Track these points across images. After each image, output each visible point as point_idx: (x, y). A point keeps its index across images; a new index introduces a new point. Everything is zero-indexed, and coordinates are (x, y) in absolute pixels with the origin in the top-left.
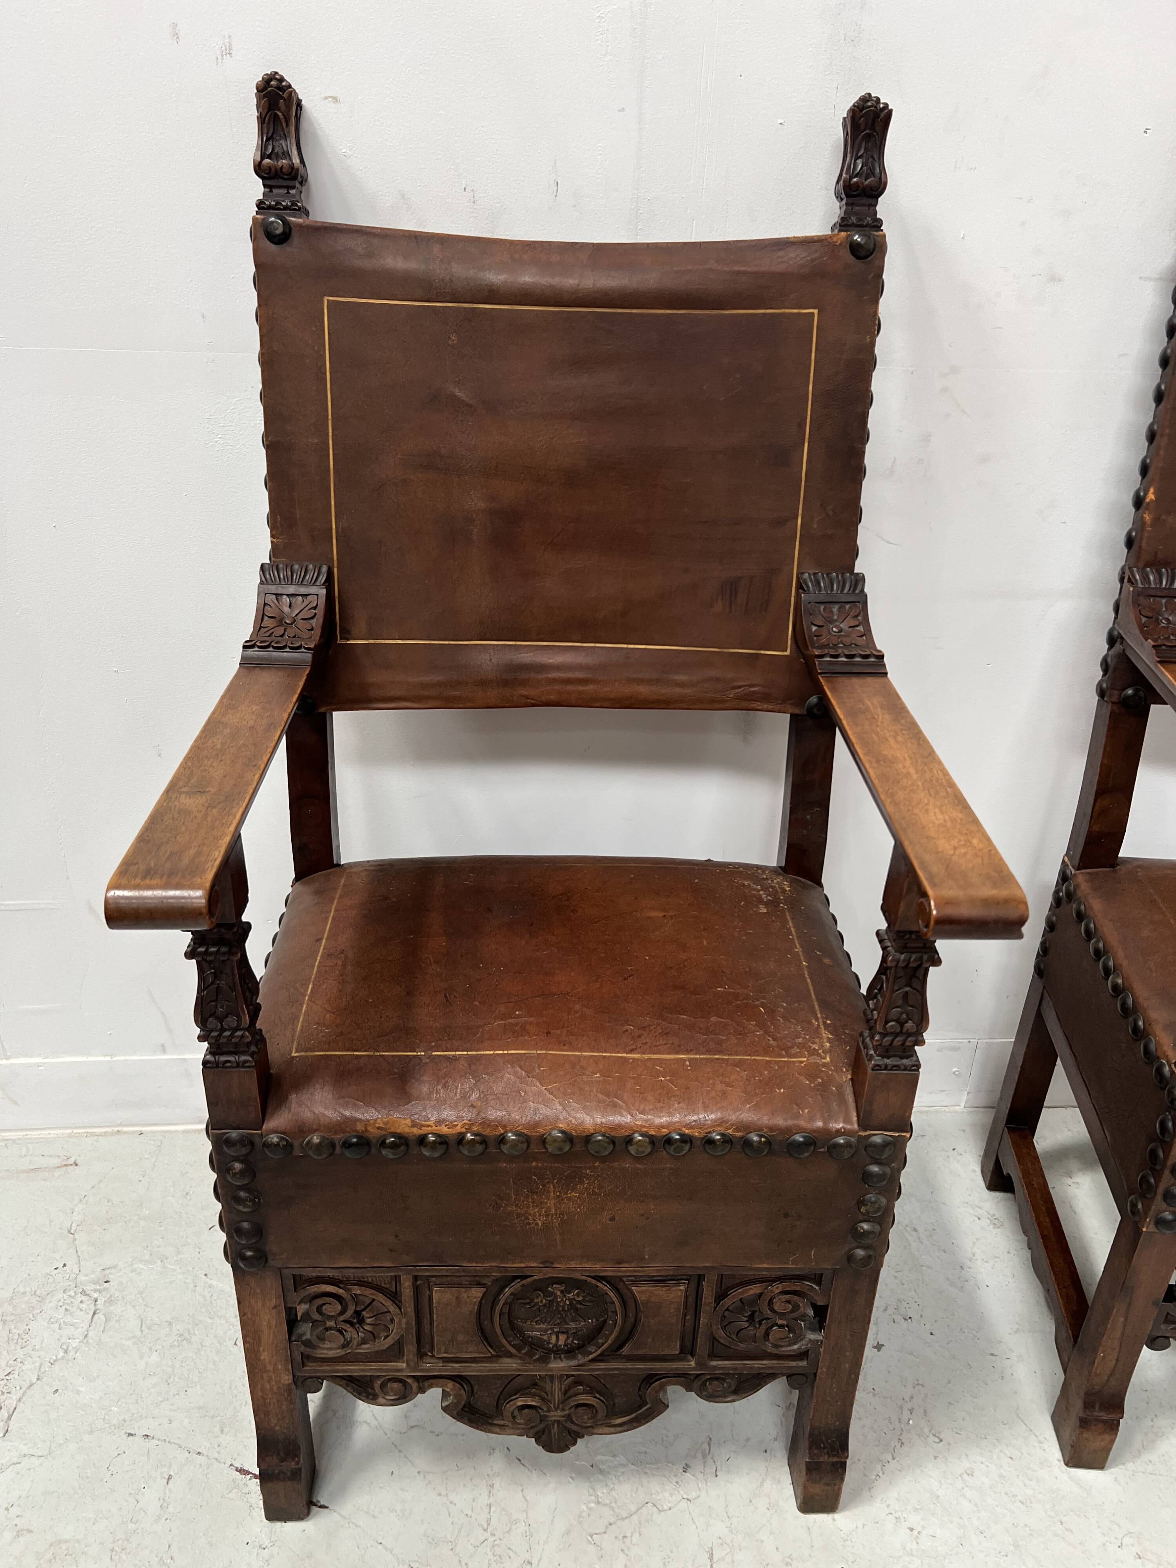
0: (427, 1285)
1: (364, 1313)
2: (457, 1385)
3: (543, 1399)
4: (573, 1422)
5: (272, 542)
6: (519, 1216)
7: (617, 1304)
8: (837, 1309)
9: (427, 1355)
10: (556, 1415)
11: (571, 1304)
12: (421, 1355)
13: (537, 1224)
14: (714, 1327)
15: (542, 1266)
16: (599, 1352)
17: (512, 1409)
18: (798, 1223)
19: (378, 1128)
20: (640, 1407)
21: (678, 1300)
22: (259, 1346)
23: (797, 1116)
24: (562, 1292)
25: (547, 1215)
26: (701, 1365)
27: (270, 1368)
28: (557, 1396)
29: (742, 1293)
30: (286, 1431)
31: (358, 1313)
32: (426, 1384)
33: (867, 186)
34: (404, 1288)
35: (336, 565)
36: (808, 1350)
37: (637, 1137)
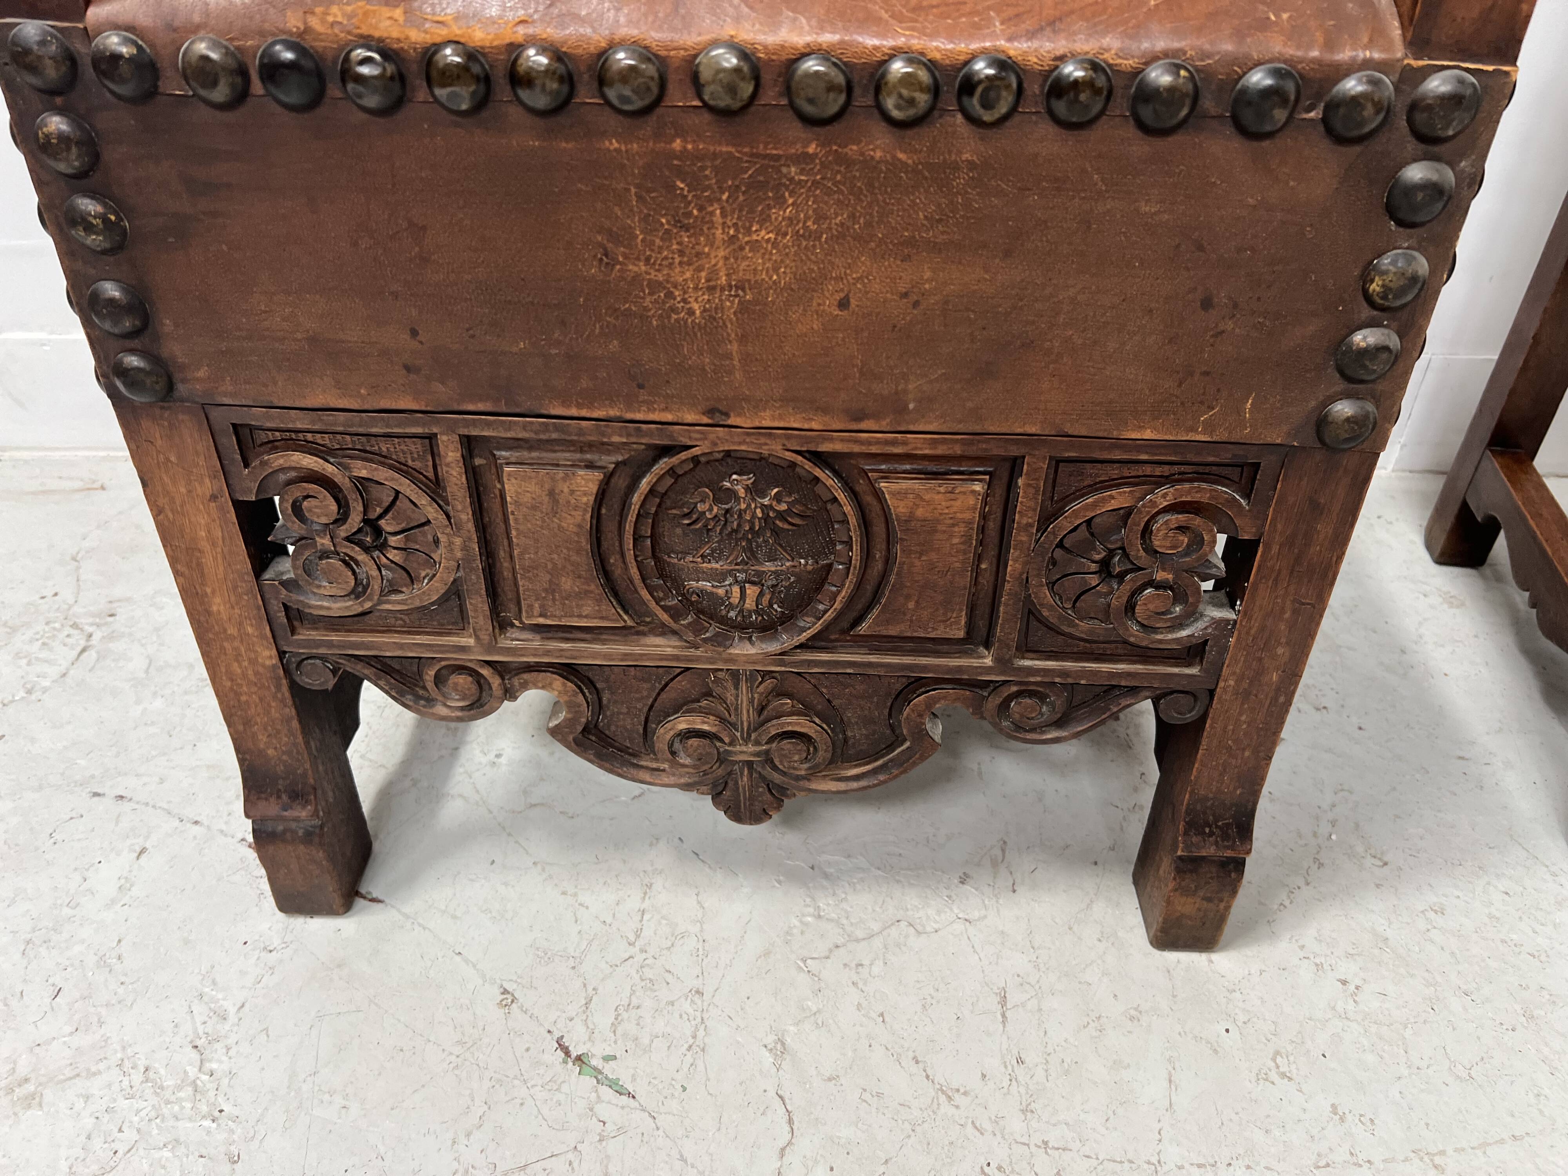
0: (494, 470)
1: (382, 523)
2: (570, 684)
3: (722, 720)
4: (775, 768)
6: (655, 286)
7: (853, 521)
8: (1275, 549)
9: (512, 625)
10: (745, 751)
11: (766, 517)
12: (502, 625)
13: (691, 312)
14: (1033, 582)
15: (706, 420)
16: (818, 626)
17: (668, 737)
18: (1230, 325)
19: (332, 25)
20: (891, 747)
21: (967, 516)
22: (203, 584)
23: (1264, 25)
24: (747, 489)
25: (711, 289)
26: (1002, 663)
27: (232, 631)
28: (747, 715)
29: (1095, 505)
30: (285, 757)
31: (372, 525)
32: (516, 682)
34: (448, 465)
36: (1207, 641)
37: (898, 67)
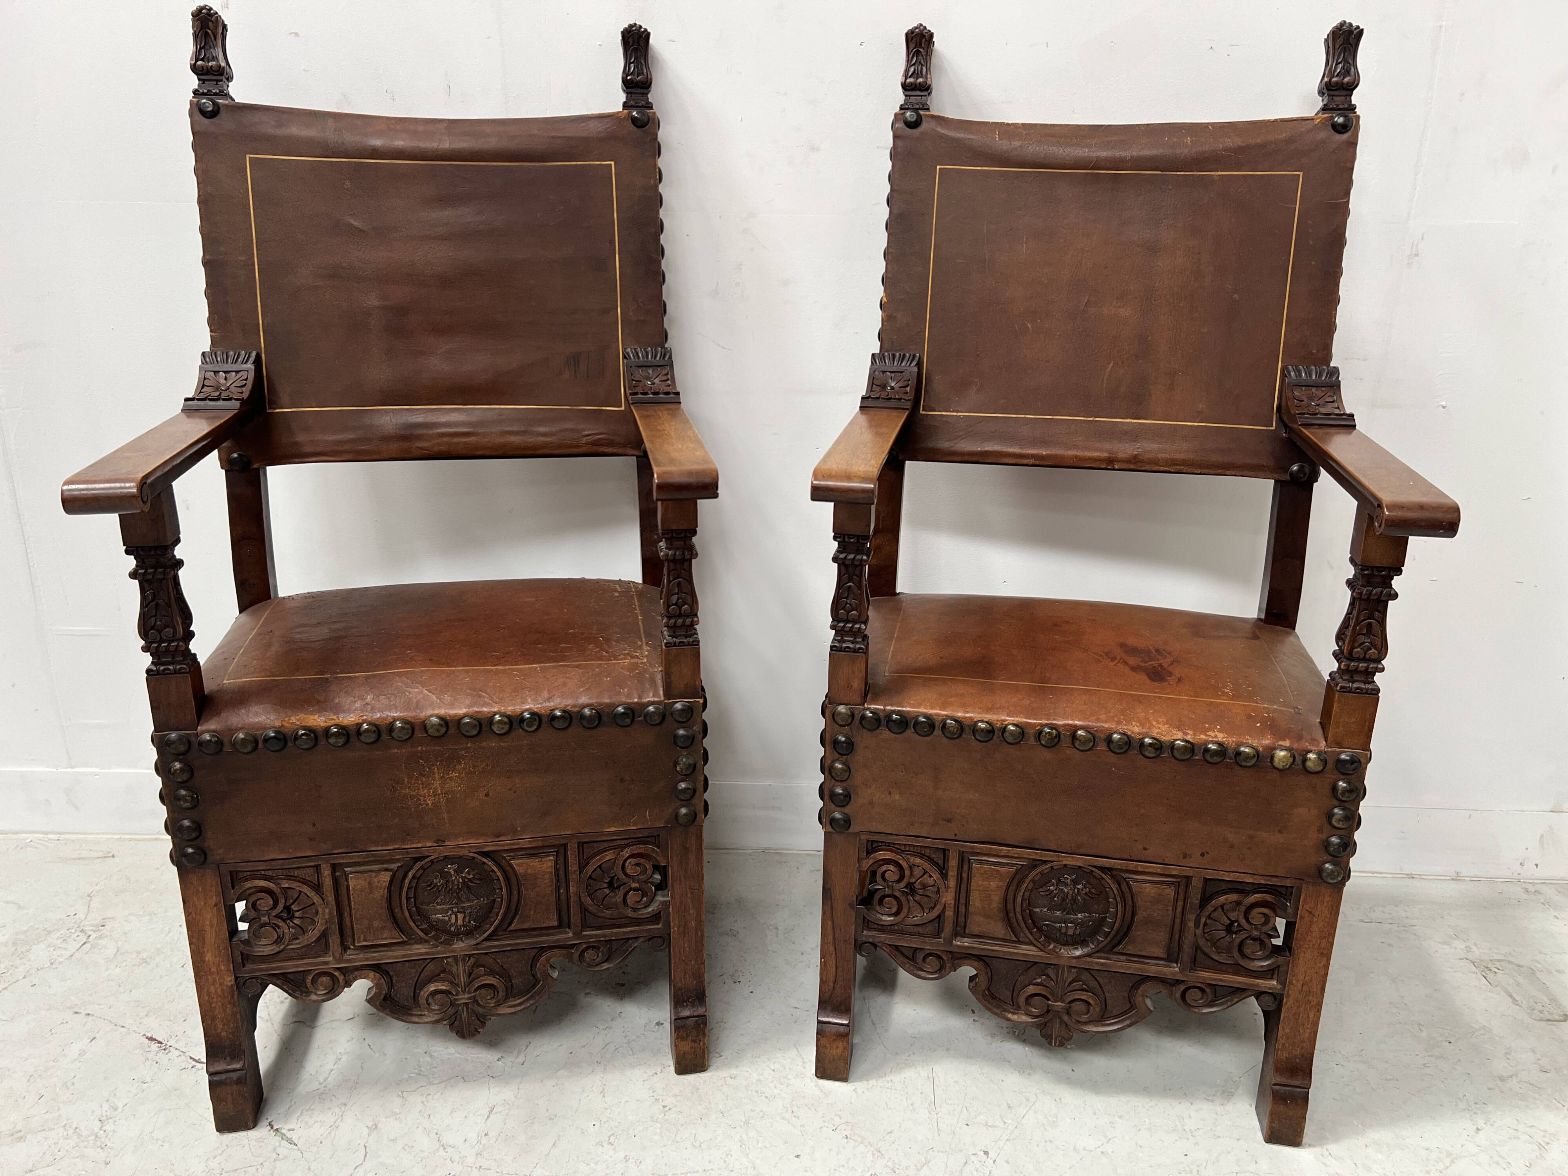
0: (344, 877)
1: (293, 906)
2: (377, 974)
3: (452, 983)
4: (479, 1005)
5: (211, 336)
6: (412, 797)
7: (501, 878)
8: (675, 868)
9: (350, 948)
10: (463, 998)
11: (464, 882)
12: (345, 948)
13: (427, 805)
14: (582, 895)
15: (435, 844)
16: (492, 929)
17: (426, 995)
18: (632, 786)
19: (292, 723)
20: (534, 986)
21: (549, 870)
22: (203, 947)
23: (618, 692)
24: (455, 871)
25: (435, 796)
26: (577, 935)
27: (214, 969)
28: (463, 979)
29: (600, 859)
30: (230, 1036)
31: (287, 908)
32: (351, 977)
33: (639, 81)
34: (325, 877)
35: (263, 352)
36: (660, 912)
37: (497, 717)
